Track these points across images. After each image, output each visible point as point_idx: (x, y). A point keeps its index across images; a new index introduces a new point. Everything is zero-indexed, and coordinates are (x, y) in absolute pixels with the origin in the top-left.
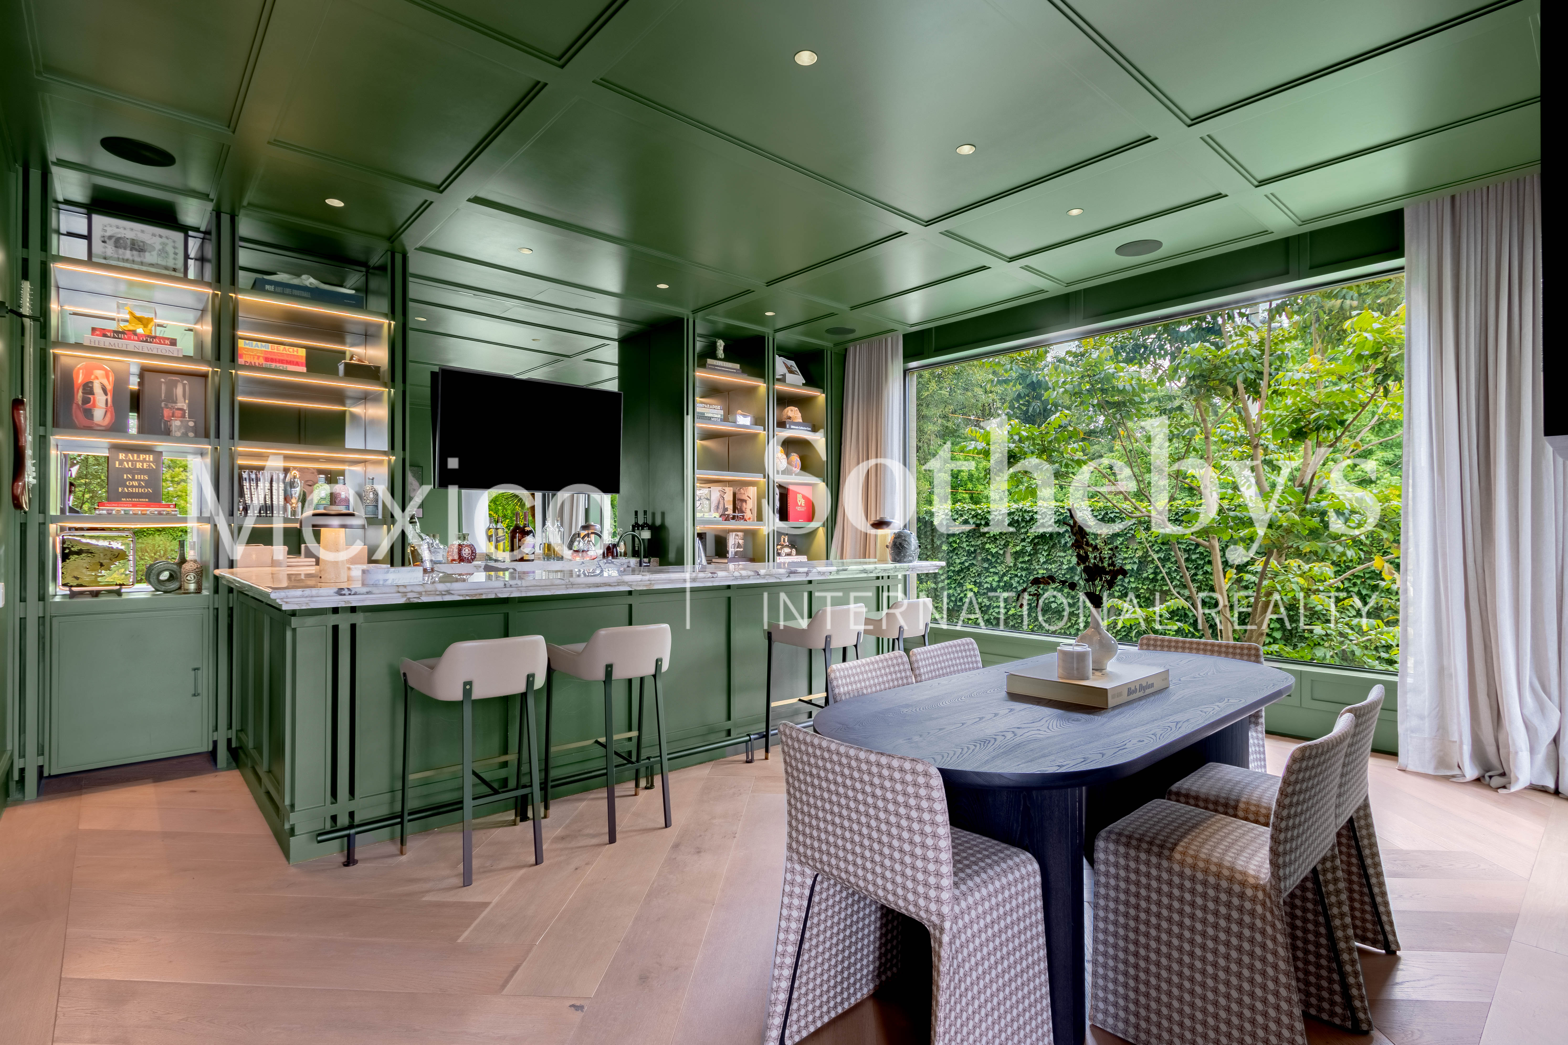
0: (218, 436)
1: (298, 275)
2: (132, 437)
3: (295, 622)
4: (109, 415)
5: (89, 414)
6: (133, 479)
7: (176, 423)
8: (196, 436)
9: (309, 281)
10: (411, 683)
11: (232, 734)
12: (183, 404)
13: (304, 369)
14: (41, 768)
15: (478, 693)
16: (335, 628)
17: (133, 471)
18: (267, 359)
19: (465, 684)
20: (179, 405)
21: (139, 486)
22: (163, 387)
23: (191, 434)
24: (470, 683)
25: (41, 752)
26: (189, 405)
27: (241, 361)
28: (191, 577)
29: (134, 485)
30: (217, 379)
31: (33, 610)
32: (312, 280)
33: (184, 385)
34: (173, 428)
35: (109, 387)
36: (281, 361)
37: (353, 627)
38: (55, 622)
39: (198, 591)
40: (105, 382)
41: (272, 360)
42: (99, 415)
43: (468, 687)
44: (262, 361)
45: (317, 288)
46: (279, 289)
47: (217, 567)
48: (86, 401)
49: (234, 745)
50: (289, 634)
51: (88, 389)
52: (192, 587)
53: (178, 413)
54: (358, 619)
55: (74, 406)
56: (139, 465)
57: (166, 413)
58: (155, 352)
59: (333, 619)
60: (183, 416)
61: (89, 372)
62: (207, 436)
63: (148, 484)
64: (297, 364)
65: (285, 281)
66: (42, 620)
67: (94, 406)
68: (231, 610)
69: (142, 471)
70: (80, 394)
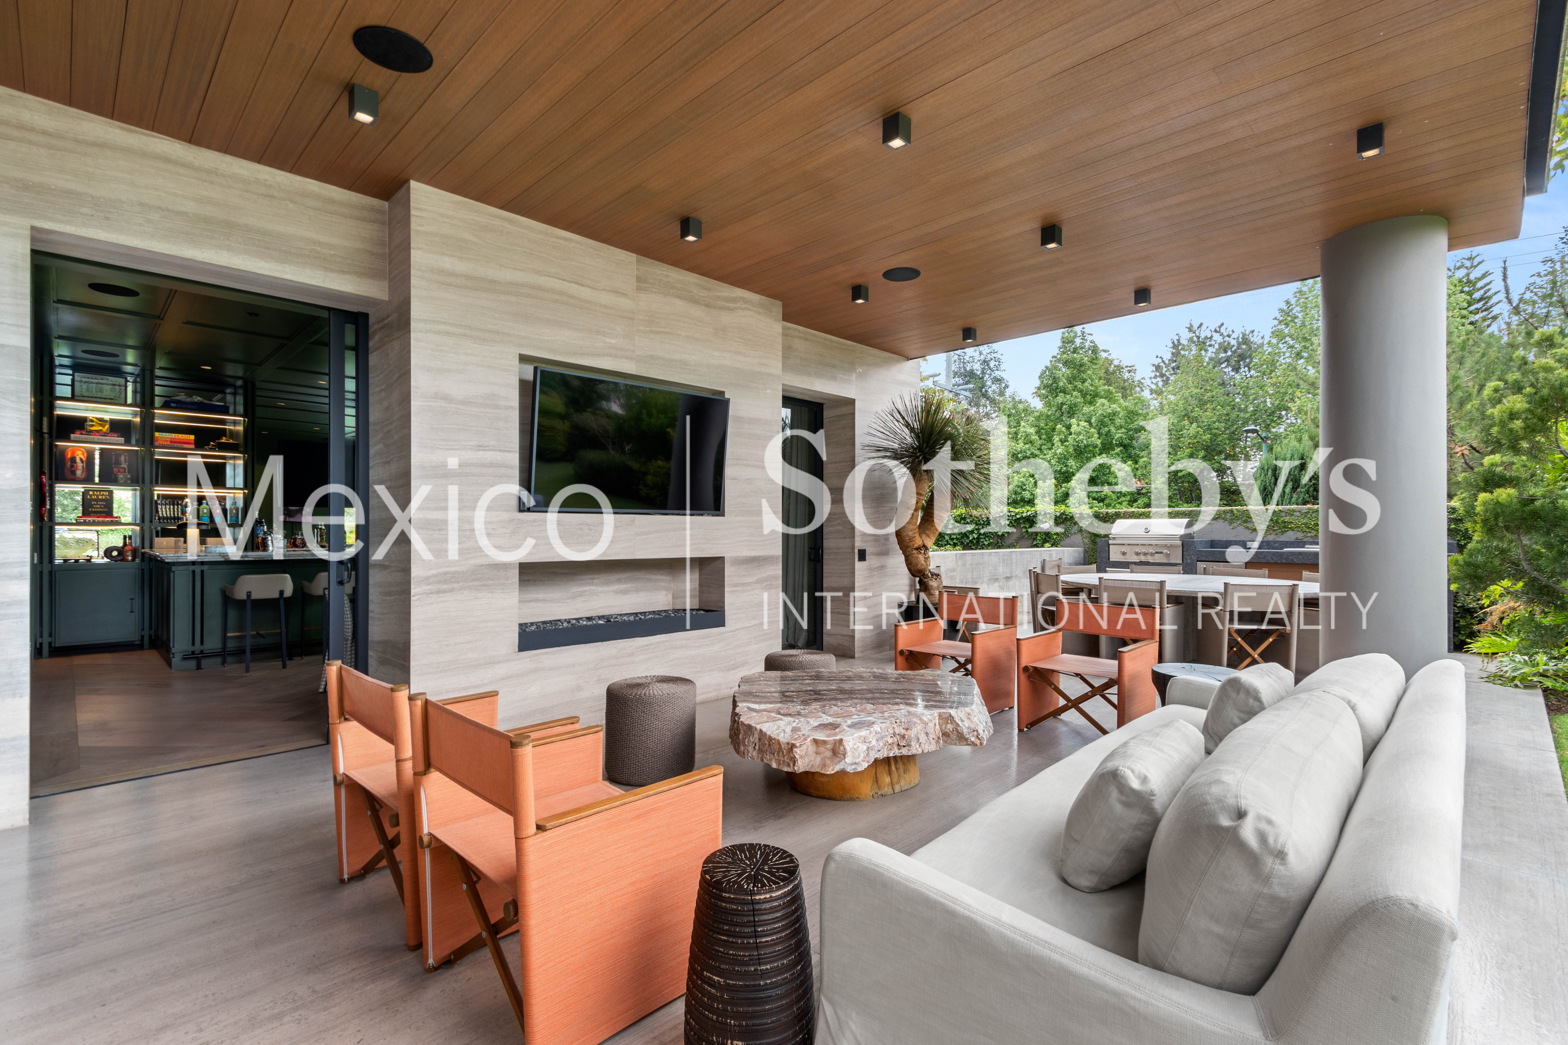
0: (143, 482)
1: (191, 397)
2: (97, 484)
3: (174, 568)
4: (84, 473)
5: (74, 473)
6: (97, 504)
7: (121, 476)
8: (132, 482)
9: (198, 399)
10: (227, 593)
11: (152, 632)
12: (124, 465)
13: (193, 446)
14: (50, 644)
15: (254, 597)
16: (194, 572)
17: (97, 500)
18: (171, 442)
19: (248, 592)
20: (123, 466)
21: (101, 508)
22: (114, 457)
23: (129, 482)
24: (250, 592)
25: (50, 635)
26: (128, 466)
27: (156, 444)
28: (129, 553)
29: (97, 507)
30: (143, 453)
31: (46, 568)
32: (199, 398)
33: (125, 456)
34: (119, 478)
35: (84, 459)
36: (180, 443)
37: (202, 572)
38: (57, 573)
39: (133, 560)
40: (82, 457)
41: (175, 442)
42: (79, 473)
43: (249, 594)
44: (169, 443)
45: (201, 402)
46: (179, 405)
47: (143, 548)
48: (72, 466)
49: (153, 638)
50: (172, 574)
51: (73, 460)
52: (130, 558)
53: (122, 470)
54: (205, 568)
55: (66, 469)
56: (100, 497)
57: (115, 470)
58: (109, 441)
59: (192, 568)
60: (125, 472)
61: (73, 452)
62: (138, 483)
63: (105, 506)
64: (189, 443)
65: (183, 400)
66: (51, 573)
67: (77, 468)
68: (151, 570)
69: (102, 500)
70: (69, 463)
